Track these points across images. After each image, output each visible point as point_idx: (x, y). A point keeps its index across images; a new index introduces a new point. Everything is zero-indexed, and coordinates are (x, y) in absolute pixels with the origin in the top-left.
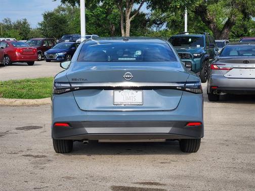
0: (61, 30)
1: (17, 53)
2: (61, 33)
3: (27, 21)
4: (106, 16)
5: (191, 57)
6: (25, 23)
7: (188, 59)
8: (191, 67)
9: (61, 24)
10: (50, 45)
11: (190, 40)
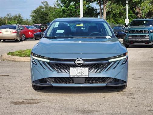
0: (45, 20)
1: (30, 33)
2: (45, 21)
3: (21, 15)
4: (76, 10)
5: (148, 32)
6: (20, 16)
7: (147, 33)
8: (149, 39)
9: (45, 16)
10: (45, 28)
11: (145, 22)
